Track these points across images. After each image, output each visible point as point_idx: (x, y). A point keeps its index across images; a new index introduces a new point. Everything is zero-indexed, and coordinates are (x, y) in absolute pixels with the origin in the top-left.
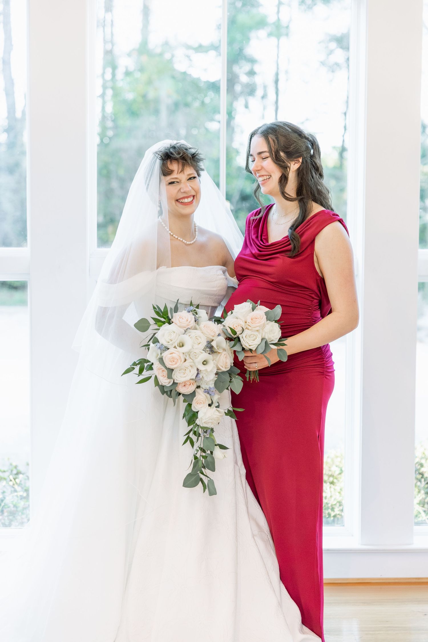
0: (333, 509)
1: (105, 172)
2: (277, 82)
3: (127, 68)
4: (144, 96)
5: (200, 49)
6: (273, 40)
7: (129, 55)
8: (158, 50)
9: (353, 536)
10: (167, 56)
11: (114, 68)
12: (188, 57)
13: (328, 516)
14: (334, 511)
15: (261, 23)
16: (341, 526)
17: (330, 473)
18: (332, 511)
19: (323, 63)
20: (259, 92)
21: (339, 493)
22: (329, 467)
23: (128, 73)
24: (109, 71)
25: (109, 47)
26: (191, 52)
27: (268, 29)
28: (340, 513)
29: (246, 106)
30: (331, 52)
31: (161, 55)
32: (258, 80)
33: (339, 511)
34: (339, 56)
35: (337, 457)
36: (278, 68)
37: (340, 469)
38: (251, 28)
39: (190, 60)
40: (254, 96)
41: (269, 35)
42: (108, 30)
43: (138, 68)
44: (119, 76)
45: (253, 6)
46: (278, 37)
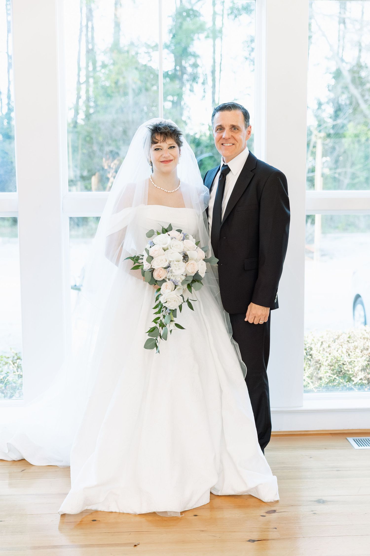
1: (88, 139)
2: (213, 72)
3: (103, 62)
4: (116, 83)
5: (157, 47)
6: (210, 41)
7: (105, 52)
8: (126, 49)
11: (94, 63)
12: (148, 53)
15: (201, 28)
19: (247, 58)
20: (200, 80)
23: (104, 66)
24: (90, 64)
25: (90, 47)
26: (150, 50)
27: (205, 34)
29: (191, 90)
31: (128, 52)
32: (200, 70)
36: (214, 62)
38: (193, 32)
39: (150, 56)
40: (197, 83)
41: (207, 37)
42: (90, 34)
43: (112, 61)
44: (98, 69)
45: (195, 16)
46: (214, 38)
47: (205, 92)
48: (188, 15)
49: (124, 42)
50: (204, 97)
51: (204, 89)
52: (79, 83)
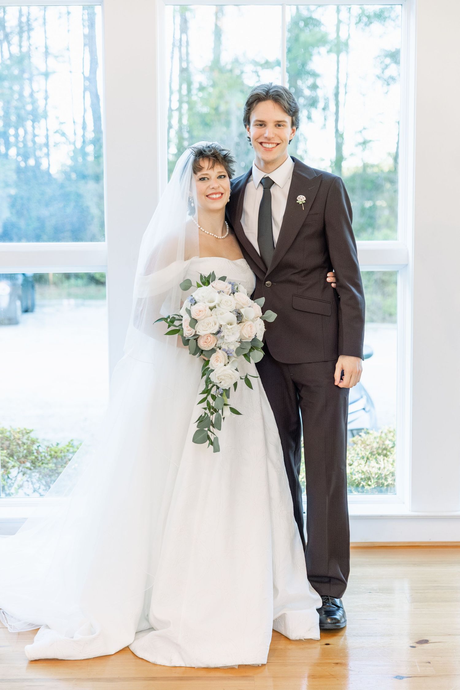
0: (386, 479)
2: (337, 95)
3: (200, 84)
4: (216, 109)
5: (267, 65)
6: (334, 56)
7: (203, 71)
8: (229, 67)
9: (404, 503)
10: (237, 72)
11: (189, 84)
12: (256, 72)
13: (381, 486)
14: (387, 481)
15: (322, 41)
16: (393, 494)
17: (384, 447)
18: (385, 481)
19: (379, 77)
20: (321, 105)
21: (392, 464)
22: (383, 442)
23: (202, 88)
24: (185, 87)
25: (184, 65)
26: (259, 68)
27: (327, 47)
28: (393, 483)
29: (309, 118)
30: (387, 66)
31: (231, 71)
32: (320, 93)
33: (391, 481)
34: (393, 70)
35: (390, 432)
36: (338, 82)
37: (392, 443)
38: (313, 45)
39: (258, 76)
40: (316, 108)
41: (329, 51)
42: (184, 50)
43: (211, 83)
44: (194, 91)
45: (315, 25)
46: (338, 53)
47: (325, 119)
48: (306, 25)
49: (226, 59)
50: (325, 125)
51: (325, 117)
52: (170, 110)
